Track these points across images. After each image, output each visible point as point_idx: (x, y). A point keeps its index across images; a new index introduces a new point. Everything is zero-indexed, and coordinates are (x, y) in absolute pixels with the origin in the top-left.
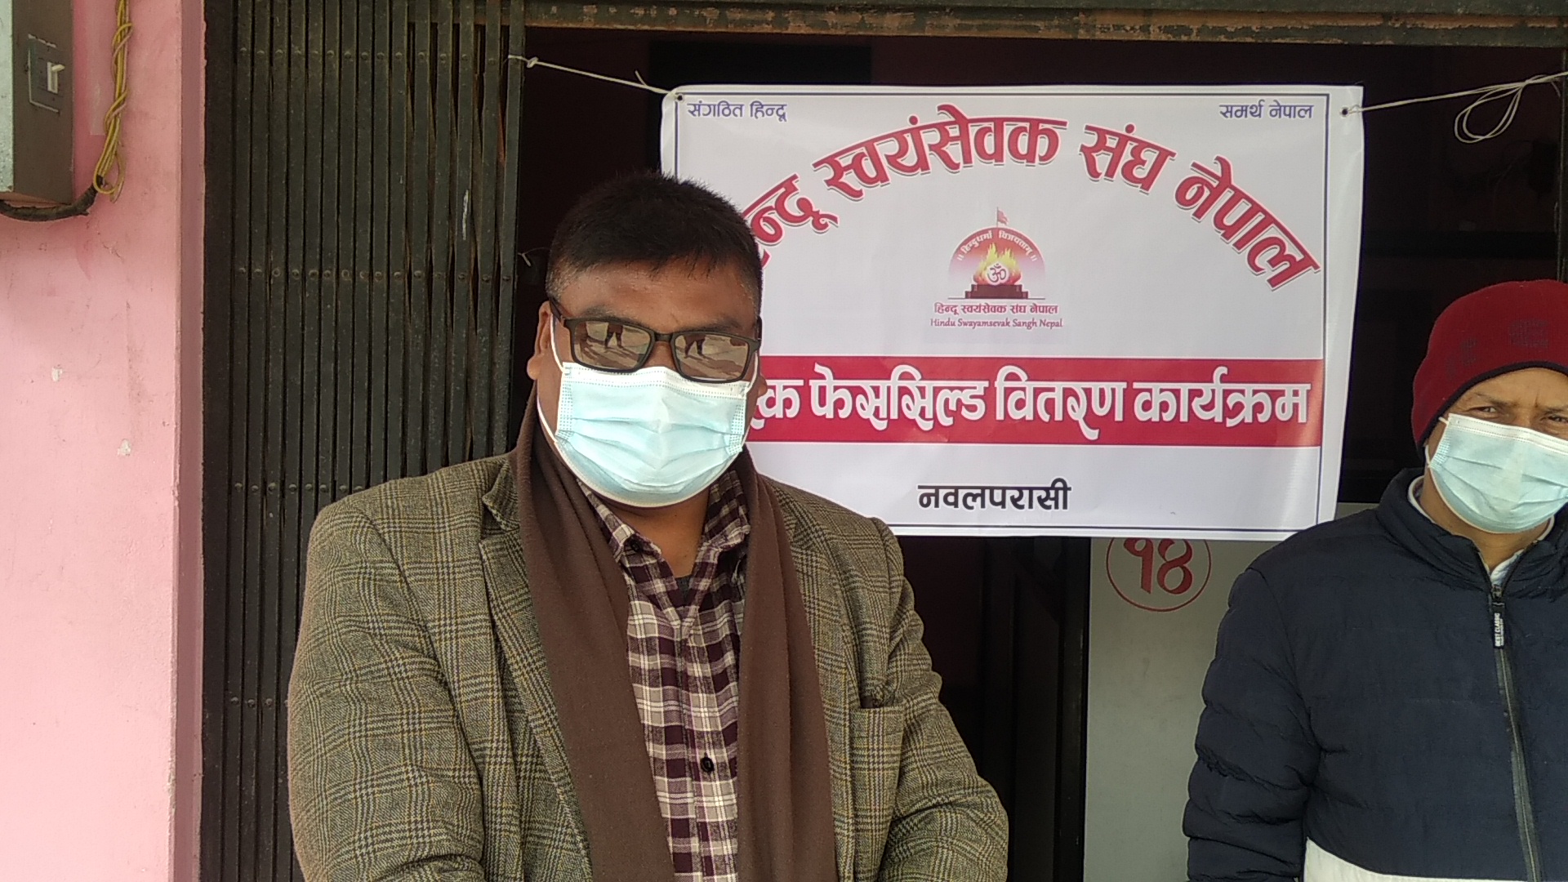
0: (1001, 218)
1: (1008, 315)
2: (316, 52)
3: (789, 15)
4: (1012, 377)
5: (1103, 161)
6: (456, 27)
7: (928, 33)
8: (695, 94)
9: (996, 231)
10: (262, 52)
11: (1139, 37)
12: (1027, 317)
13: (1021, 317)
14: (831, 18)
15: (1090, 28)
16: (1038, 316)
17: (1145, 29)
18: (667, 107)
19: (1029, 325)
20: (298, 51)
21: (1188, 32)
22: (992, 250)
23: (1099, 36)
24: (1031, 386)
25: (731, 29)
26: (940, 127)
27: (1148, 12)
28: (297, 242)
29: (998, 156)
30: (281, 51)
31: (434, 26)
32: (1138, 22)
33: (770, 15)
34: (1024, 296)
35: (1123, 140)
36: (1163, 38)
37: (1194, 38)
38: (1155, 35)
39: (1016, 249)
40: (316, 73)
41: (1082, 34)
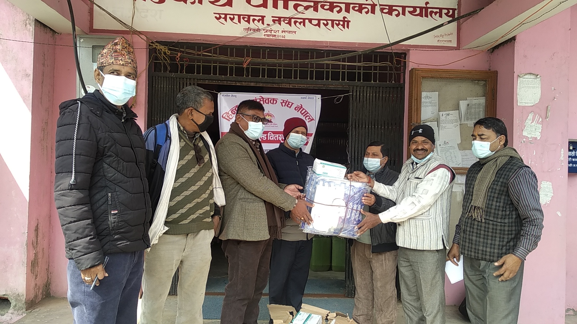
0: (269, 112)
1: (270, 125)
2: (165, 86)
3: (237, 82)
4: (270, 134)
5: (284, 104)
6: (186, 83)
7: (258, 86)
8: (223, 93)
9: (268, 113)
10: (157, 86)
11: (289, 87)
12: (273, 125)
13: (272, 125)
14: (243, 83)
15: (281, 86)
16: (274, 125)
17: (289, 86)
18: (219, 95)
19: (273, 126)
20: (162, 86)
21: (296, 86)
22: (267, 116)
23: (283, 87)
24: (273, 135)
25: (228, 84)
26: (260, 99)
27: (290, 84)
28: (161, 115)
29: (268, 103)
30: (160, 86)
31: (183, 83)
32: (289, 85)
33: (234, 82)
34: (272, 122)
35: (287, 102)
36: (292, 87)
37: (296, 87)
38: (291, 87)
39: (271, 116)
40: (165, 89)
41: (280, 86)
